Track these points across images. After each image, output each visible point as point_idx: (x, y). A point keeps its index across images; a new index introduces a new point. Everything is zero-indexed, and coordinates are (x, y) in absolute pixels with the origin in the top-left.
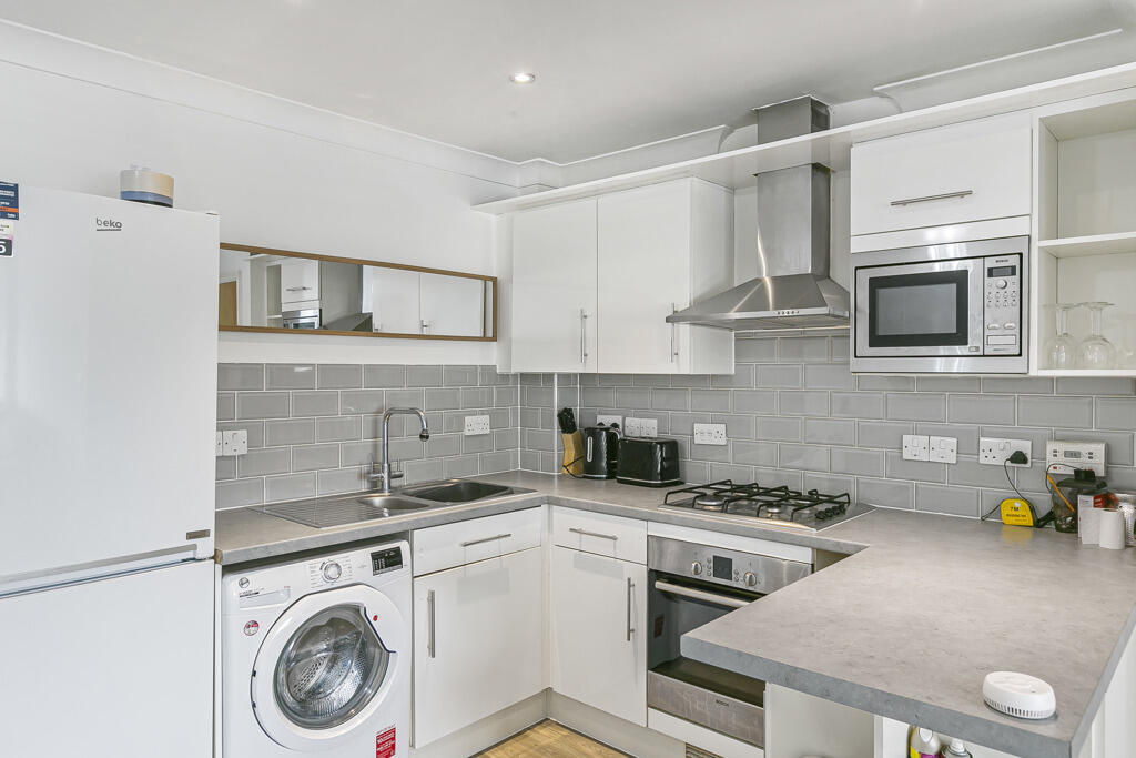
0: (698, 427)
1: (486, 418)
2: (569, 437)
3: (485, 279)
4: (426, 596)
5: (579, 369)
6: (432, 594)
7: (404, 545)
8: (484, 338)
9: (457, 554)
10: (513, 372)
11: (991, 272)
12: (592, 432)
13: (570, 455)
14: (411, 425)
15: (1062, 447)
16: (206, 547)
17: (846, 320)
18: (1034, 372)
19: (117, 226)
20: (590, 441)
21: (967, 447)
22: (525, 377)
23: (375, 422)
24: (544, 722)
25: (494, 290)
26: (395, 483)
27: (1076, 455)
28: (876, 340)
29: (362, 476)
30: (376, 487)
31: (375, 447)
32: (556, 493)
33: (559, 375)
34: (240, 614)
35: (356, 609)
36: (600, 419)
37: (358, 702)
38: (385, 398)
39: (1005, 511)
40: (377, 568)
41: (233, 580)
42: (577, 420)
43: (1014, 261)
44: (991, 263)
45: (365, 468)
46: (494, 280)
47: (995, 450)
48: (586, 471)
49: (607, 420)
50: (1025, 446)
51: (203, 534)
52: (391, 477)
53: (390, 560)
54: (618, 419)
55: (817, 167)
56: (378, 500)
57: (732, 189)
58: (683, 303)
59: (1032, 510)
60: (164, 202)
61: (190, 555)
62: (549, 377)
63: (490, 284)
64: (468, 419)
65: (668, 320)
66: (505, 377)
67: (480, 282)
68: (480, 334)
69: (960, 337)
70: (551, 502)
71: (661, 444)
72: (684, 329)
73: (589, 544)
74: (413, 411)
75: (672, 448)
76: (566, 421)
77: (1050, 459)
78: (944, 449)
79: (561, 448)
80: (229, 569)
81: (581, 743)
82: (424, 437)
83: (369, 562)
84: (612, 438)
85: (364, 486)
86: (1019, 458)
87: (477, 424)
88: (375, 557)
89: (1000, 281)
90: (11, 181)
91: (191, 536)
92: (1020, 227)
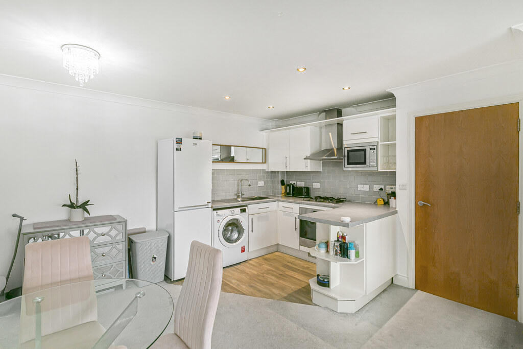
0: (314, 184)
1: (263, 182)
2: (283, 187)
3: (263, 148)
4: (251, 219)
5: (286, 170)
6: (252, 219)
7: (246, 208)
8: (263, 163)
9: (257, 211)
10: (270, 170)
11: (371, 149)
12: (289, 185)
13: (284, 191)
14: (246, 183)
15: (389, 187)
16: (210, 205)
17: (343, 159)
18: (379, 170)
19: (196, 144)
20: (288, 187)
21: (371, 188)
22: (272, 172)
23: (238, 183)
24: (277, 251)
25: (265, 151)
26: (243, 196)
27: (392, 188)
28: (349, 164)
29: (235, 195)
30: (238, 197)
31: (238, 188)
32: (280, 199)
33: (281, 172)
34: (216, 219)
35: (237, 220)
36: (291, 182)
37: (238, 239)
38: (240, 177)
39: (378, 201)
40: (241, 212)
41: (215, 212)
42: (285, 182)
43: (375, 147)
44: (371, 147)
45: (236, 193)
46: (265, 149)
47: (376, 188)
48: (287, 194)
49: (292, 183)
50: (383, 187)
51: (210, 202)
52: (242, 195)
53: (243, 211)
54: (295, 182)
55: (338, 124)
56: (239, 200)
57: (321, 128)
58: (308, 155)
59: (384, 200)
60: (200, 139)
61: (207, 206)
62: (278, 172)
63: (264, 150)
64: (259, 182)
65: (304, 159)
66: (268, 172)
67: (261, 149)
68: (261, 162)
69: (365, 163)
70: (278, 201)
71: (305, 188)
72: (309, 161)
73: (287, 210)
74: (246, 180)
75: (308, 189)
76: (283, 183)
77: (387, 189)
78: (366, 188)
79: (282, 189)
80: (214, 210)
81: (285, 255)
82: (249, 186)
83: (240, 210)
84: (293, 186)
85: (236, 197)
86: (381, 189)
87: (261, 183)
88: (241, 210)
89: (372, 151)
90: (180, 138)
91: (208, 203)
92: (376, 140)
